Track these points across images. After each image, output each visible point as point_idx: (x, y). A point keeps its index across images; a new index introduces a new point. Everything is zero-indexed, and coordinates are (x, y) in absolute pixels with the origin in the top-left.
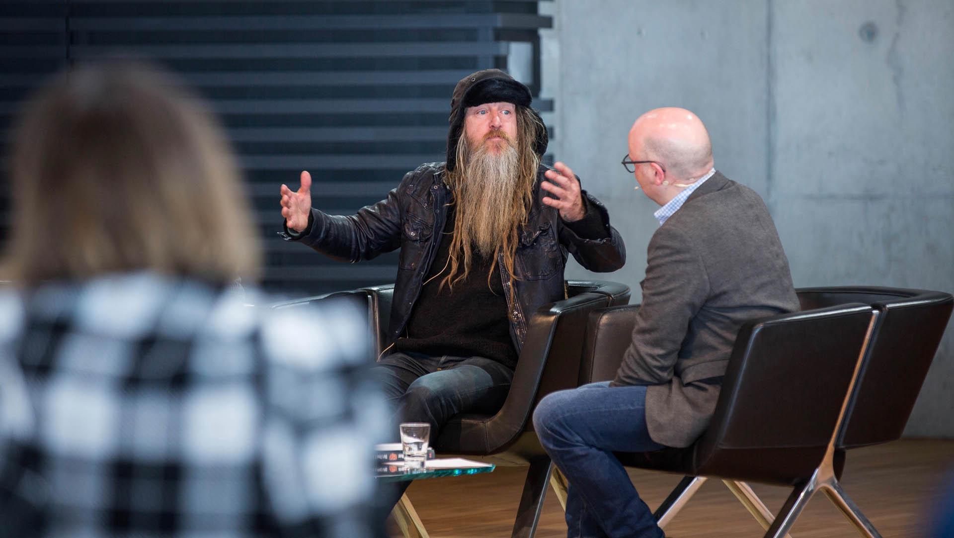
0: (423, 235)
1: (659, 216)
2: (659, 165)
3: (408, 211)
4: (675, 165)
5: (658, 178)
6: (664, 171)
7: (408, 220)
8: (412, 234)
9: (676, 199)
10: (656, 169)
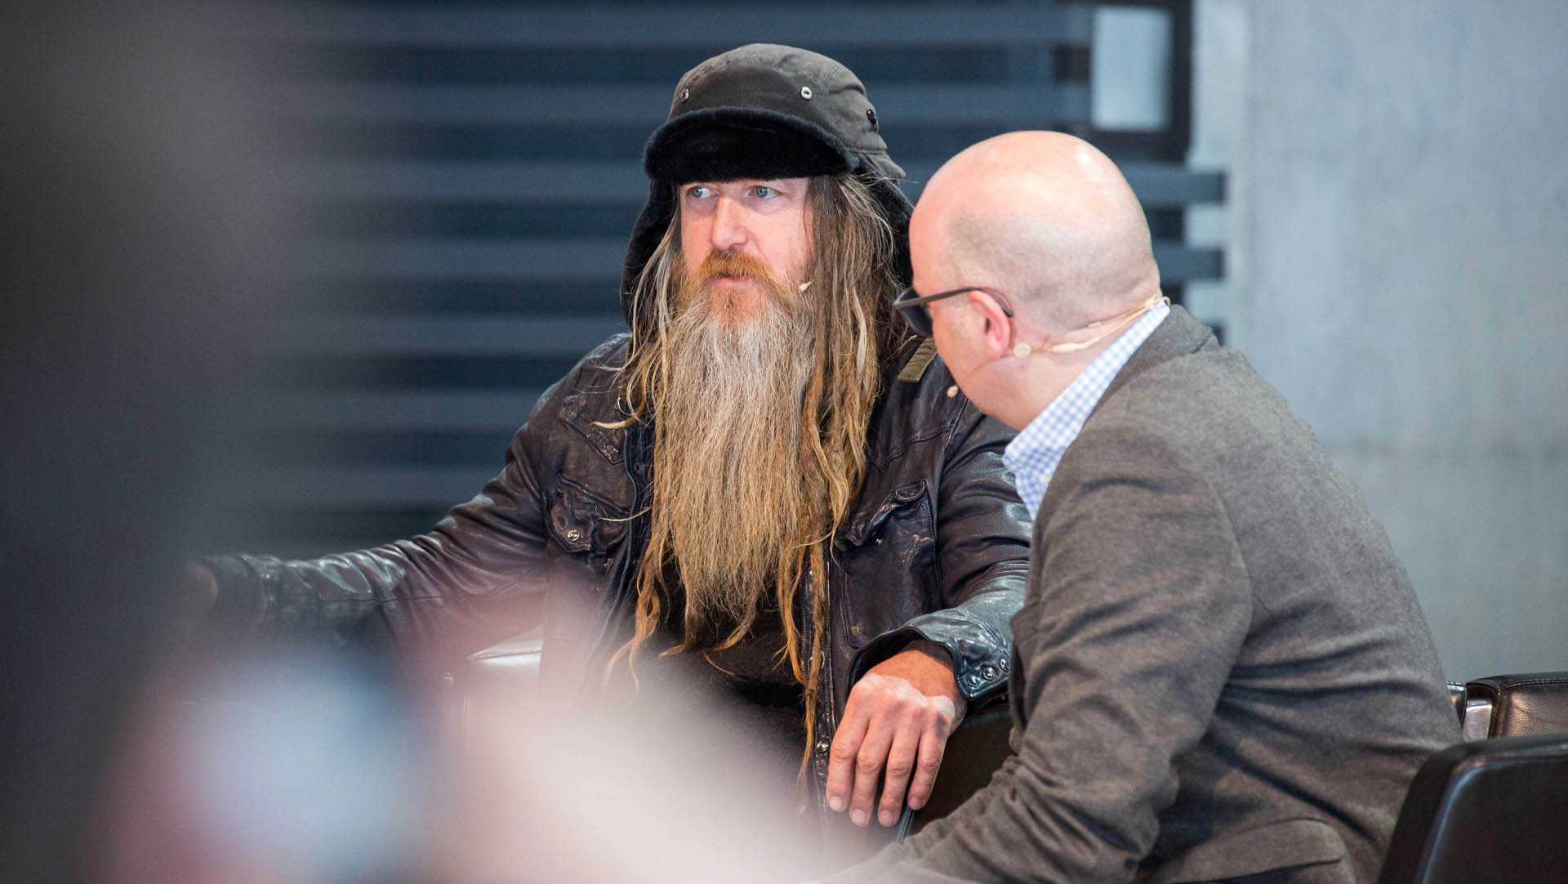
0: (602, 537)
1: (1023, 454)
2: (993, 297)
3: (561, 470)
4: (1039, 293)
5: (992, 336)
6: (1009, 315)
7: (560, 495)
8: (572, 534)
9: (1066, 398)
10: (987, 310)
